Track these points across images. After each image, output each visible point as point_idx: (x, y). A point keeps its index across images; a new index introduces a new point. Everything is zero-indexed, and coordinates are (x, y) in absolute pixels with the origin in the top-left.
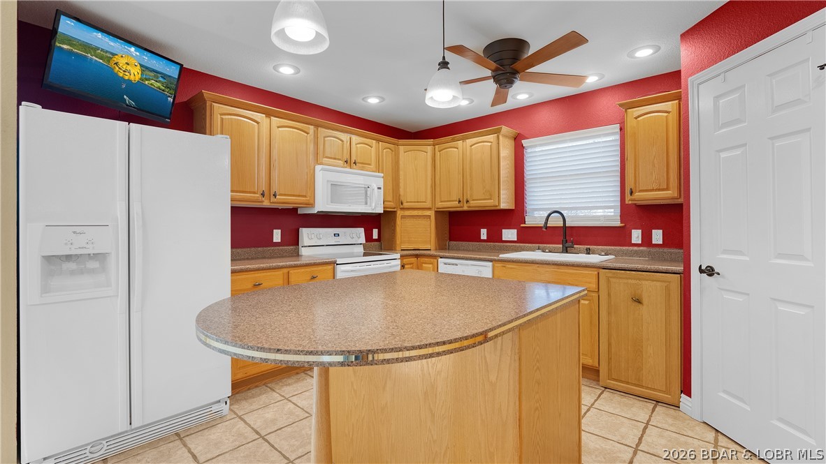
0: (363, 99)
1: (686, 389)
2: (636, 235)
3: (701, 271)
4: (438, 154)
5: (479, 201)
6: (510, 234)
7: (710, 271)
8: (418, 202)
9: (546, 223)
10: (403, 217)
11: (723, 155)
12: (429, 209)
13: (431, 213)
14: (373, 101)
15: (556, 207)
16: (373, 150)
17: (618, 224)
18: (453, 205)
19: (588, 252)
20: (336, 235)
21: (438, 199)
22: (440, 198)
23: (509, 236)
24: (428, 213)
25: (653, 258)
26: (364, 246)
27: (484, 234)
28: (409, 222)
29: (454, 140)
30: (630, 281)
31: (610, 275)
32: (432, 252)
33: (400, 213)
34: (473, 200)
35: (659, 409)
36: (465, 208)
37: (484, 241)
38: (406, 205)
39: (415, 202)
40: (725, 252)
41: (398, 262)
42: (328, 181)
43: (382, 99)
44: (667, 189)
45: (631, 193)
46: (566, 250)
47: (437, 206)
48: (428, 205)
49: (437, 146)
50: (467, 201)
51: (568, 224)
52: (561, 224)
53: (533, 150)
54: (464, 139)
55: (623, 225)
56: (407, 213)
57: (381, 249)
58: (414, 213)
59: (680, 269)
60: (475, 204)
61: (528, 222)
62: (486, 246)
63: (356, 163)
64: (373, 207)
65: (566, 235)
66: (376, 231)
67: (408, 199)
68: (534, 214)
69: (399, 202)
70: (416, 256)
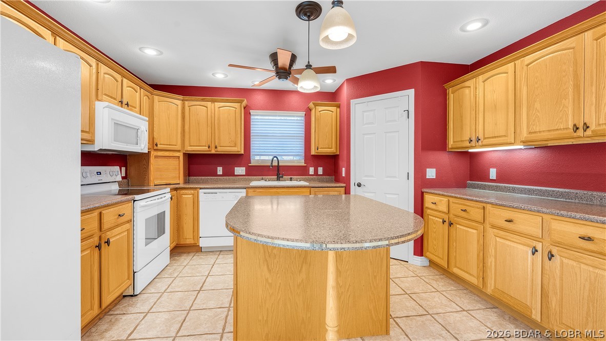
0: (140, 49)
2: (312, 171)
3: (355, 185)
4: (187, 108)
5: (226, 147)
6: (240, 170)
7: (359, 185)
8: (170, 145)
9: (272, 163)
10: (156, 157)
11: (366, 136)
12: (179, 151)
13: (181, 155)
14: (150, 52)
16: (138, 94)
17: (303, 164)
19: (291, 179)
20: (99, 173)
21: (187, 143)
22: (190, 143)
23: (240, 172)
24: (177, 154)
25: (320, 181)
26: (120, 183)
27: (220, 170)
28: (161, 162)
29: (203, 100)
30: (324, 193)
31: (316, 190)
32: (182, 185)
33: (153, 153)
34: (221, 146)
36: (213, 152)
37: (220, 175)
38: (160, 147)
39: (167, 145)
40: (366, 176)
41: (169, 196)
42: (112, 119)
44: (331, 148)
45: (317, 149)
46: (278, 179)
47: (186, 149)
48: (178, 147)
49: (186, 102)
50: (216, 147)
51: (281, 164)
52: (276, 164)
53: (256, 117)
54: (213, 101)
55: (306, 165)
56: (160, 153)
57: (129, 185)
58: (167, 154)
59: (344, 185)
60: (222, 150)
61: (253, 163)
62: (221, 180)
63: (127, 104)
64: (142, 147)
65: (279, 171)
66: (123, 169)
67: (162, 142)
68: (257, 158)
69: (153, 144)
70: (176, 189)
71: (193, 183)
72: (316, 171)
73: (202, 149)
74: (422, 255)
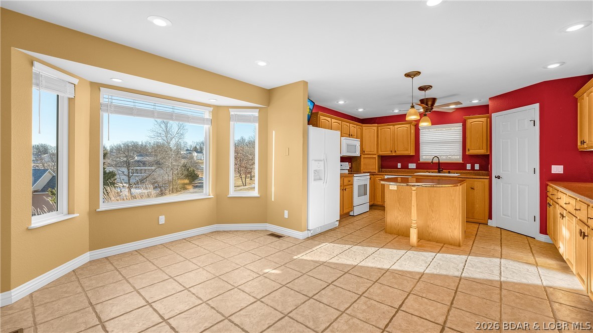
1: (490, 218)
2: (469, 166)
3: (496, 177)
4: (379, 131)
5: (400, 152)
6: (412, 166)
7: (499, 177)
8: (371, 152)
9: (432, 161)
10: (364, 158)
12: (375, 154)
13: (376, 156)
15: (436, 155)
16: (356, 129)
17: (461, 161)
18: (387, 153)
19: (449, 173)
20: (341, 165)
21: (379, 150)
22: (381, 150)
24: (375, 156)
25: (476, 174)
26: (348, 170)
27: (399, 165)
28: (367, 161)
29: (388, 125)
30: (470, 182)
32: (376, 173)
33: (363, 156)
34: (398, 151)
35: (481, 225)
36: (394, 154)
37: (399, 168)
38: (366, 153)
39: (369, 151)
40: (505, 171)
41: (369, 177)
42: (346, 143)
43: (364, 109)
44: (482, 149)
45: (469, 150)
46: (439, 172)
47: (379, 153)
48: (375, 153)
49: (379, 127)
50: (395, 152)
51: (441, 161)
52: (437, 161)
53: (424, 130)
54: (394, 125)
55: (463, 162)
56: (366, 156)
58: (369, 156)
59: (488, 177)
60: (399, 153)
61: (421, 160)
62: (400, 171)
63: (352, 135)
64: (358, 154)
65: (440, 166)
66: (350, 164)
67: (367, 150)
68: (424, 157)
69: (362, 151)
70: (373, 175)
71: (383, 172)
72: (473, 168)
73: (388, 153)
74: (546, 234)
